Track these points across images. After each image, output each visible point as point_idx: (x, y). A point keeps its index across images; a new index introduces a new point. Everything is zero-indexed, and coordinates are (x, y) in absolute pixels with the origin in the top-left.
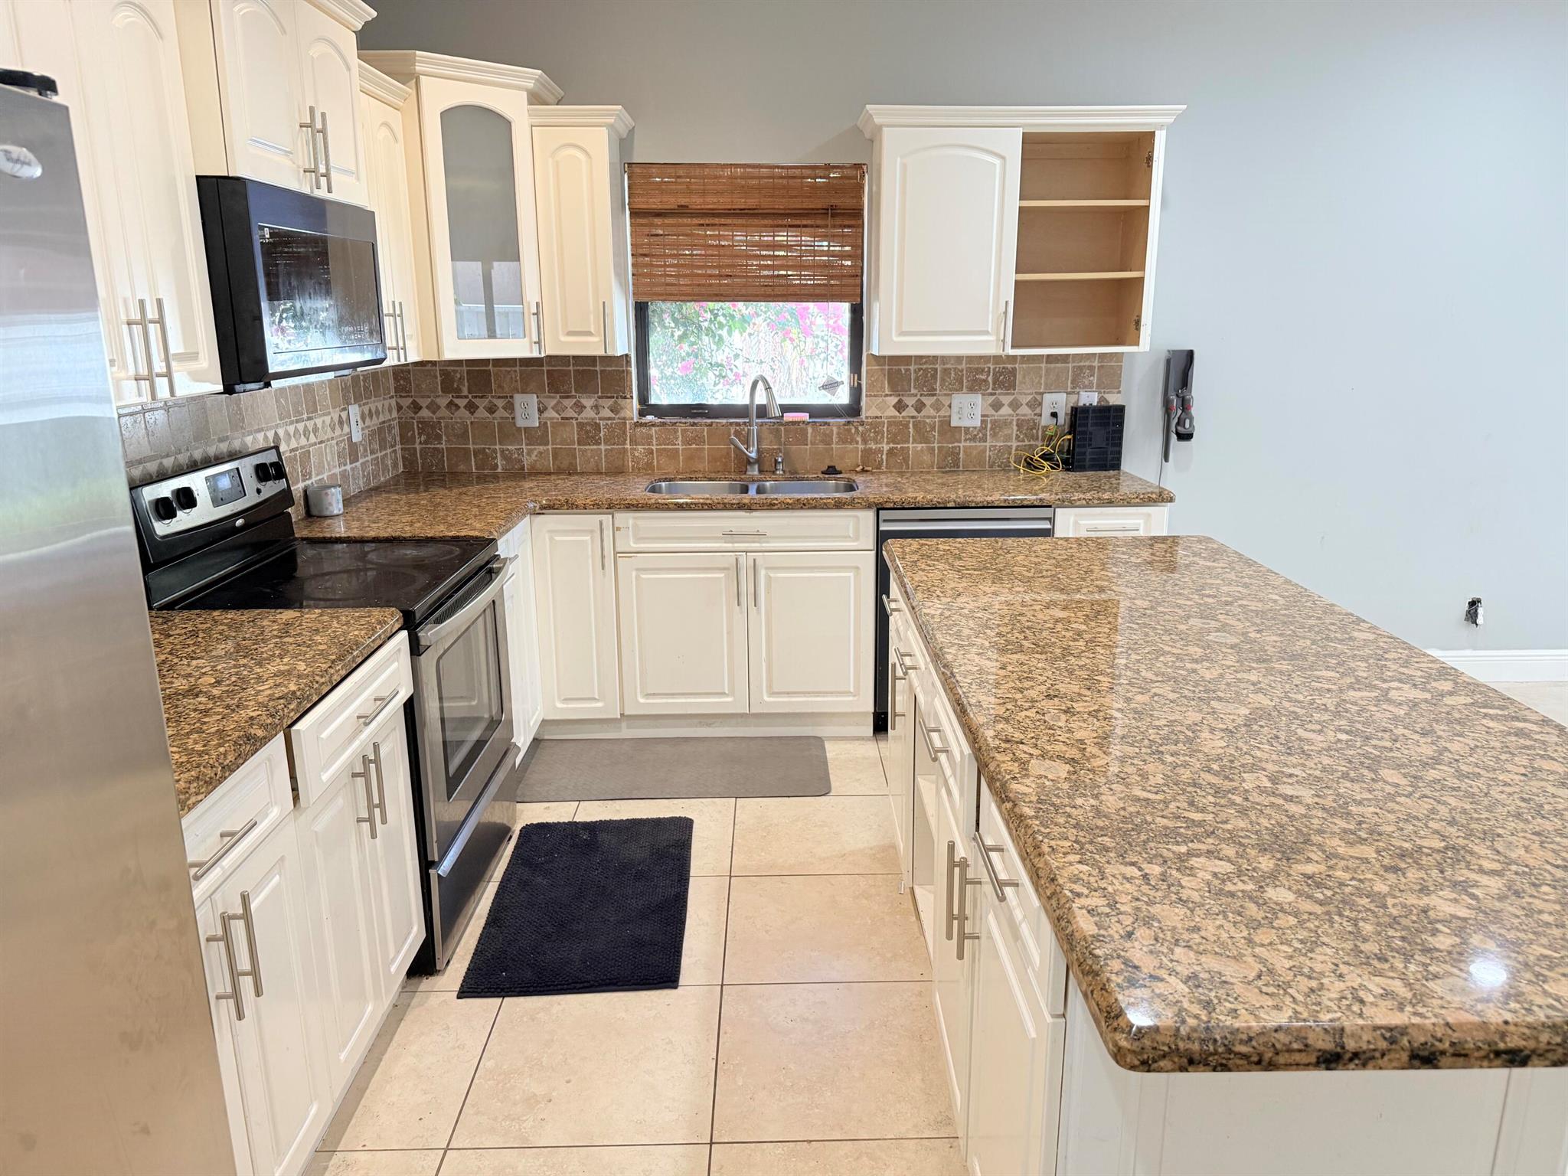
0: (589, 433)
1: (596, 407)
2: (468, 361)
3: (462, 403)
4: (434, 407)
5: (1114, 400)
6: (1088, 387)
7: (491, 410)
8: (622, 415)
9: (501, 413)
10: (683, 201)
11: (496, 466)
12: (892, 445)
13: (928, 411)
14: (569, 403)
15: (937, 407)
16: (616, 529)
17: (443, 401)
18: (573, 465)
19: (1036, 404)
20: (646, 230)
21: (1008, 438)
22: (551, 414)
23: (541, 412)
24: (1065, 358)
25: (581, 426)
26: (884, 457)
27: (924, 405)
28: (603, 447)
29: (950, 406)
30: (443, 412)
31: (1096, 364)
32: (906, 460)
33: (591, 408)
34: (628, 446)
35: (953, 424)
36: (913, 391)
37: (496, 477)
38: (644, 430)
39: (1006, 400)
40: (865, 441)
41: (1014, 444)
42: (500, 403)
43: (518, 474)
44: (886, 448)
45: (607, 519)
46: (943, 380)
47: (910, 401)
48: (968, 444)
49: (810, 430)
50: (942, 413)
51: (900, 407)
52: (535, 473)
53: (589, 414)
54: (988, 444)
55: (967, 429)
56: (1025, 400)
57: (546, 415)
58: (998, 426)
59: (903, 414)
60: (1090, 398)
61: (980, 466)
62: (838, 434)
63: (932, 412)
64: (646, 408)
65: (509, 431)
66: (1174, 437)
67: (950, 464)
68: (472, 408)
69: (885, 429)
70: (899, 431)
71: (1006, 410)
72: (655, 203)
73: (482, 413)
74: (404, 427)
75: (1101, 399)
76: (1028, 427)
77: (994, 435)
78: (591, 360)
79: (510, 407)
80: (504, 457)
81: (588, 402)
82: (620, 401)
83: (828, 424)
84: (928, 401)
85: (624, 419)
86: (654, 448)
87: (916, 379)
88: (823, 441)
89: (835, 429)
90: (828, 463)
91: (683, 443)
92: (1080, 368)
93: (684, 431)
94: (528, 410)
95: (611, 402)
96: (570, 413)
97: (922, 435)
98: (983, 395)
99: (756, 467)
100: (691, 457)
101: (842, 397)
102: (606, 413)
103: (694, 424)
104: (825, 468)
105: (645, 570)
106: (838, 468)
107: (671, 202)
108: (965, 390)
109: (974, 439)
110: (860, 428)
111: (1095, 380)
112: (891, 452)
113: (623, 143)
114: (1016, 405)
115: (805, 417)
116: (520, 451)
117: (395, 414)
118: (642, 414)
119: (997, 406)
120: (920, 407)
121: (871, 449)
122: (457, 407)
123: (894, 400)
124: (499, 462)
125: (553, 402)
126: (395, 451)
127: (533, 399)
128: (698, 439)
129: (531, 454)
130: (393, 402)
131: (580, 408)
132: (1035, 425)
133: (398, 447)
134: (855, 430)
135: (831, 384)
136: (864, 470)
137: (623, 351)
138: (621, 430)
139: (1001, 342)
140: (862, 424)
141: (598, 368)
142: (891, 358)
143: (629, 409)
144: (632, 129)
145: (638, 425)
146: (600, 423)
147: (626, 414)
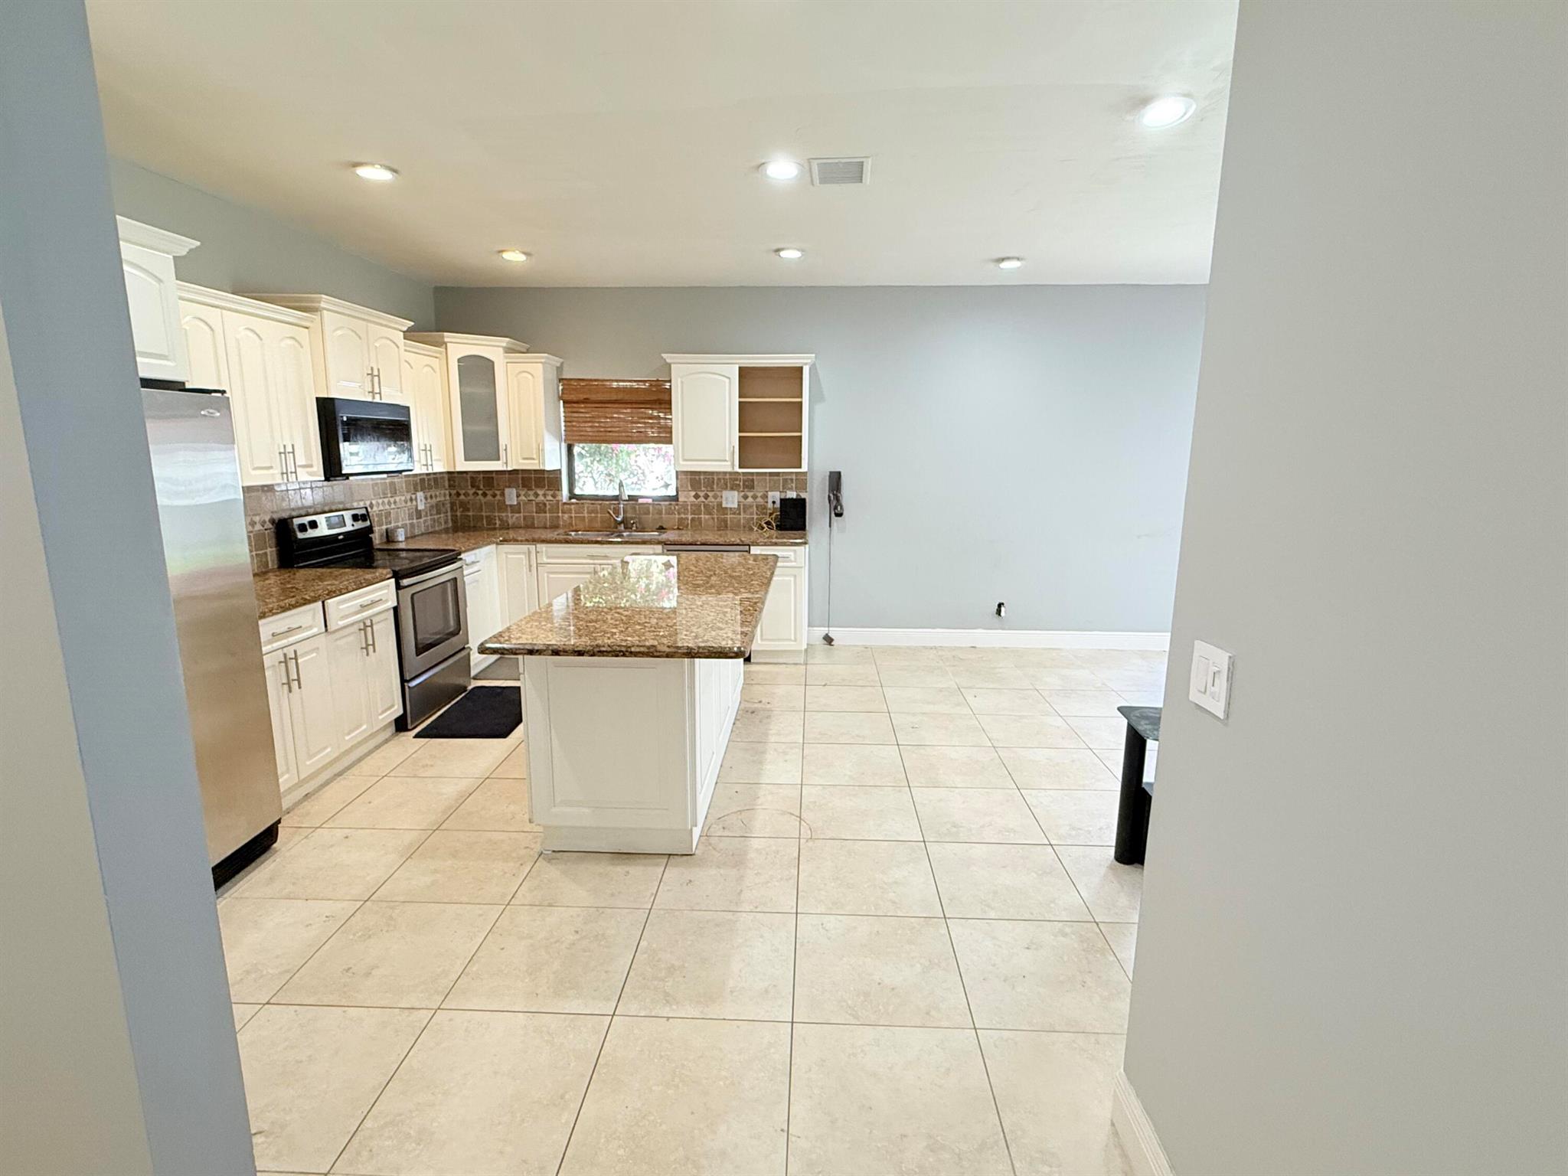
0: (541, 508)
1: (545, 495)
2: (483, 472)
3: (480, 492)
4: (466, 495)
5: (803, 495)
6: (791, 489)
7: (494, 496)
8: (557, 499)
9: (498, 497)
10: (585, 397)
11: (496, 524)
12: (693, 516)
13: (711, 499)
14: (531, 493)
15: (715, 497)
16: (537, 552)
17: (471, 492)
18: (533, 524)
19: (765, 497)
20: (570, 410)
21: (752, 514)
22: (523, 498)
23: (517, 497)
24: (778, 474)
25: (537, 504)
26: (689, 522)
27: (708, 496)
28: (548, 515)
29: (722, 497)
30: (471, 497)
31: (794, 477)
32: (700, 523)
33: (542, 495)
34: (560, 514)
35: (724, 506)
36: (703, 489)
37: (495, 529)
38: (568, 506)
39: (750, 494)
40: (679, 514)
41: (755, 517)
42: (498, 493)
43: (505, 527)
44: (690, 517)
45: (532, 547)
46: (718, 484)
47: (702, 494)
48: (732, 516)
49: (651, 508)
50: (718, 500)
51: (697, 496)
52: (516, 527)
53: (541, 498)
54: (742, 516)
55: (731, 508)
56: (759, 495)
57: (520, 498)
58: (746, 508)
59: (698, 500)
60: (792, 495)
61: (736, 527)
62: (666, 510)
63: (713, 500)
64: (572, 496)
65: (503, 506)
66: (833, 515)
67: (723, 526)
68: (485, 495)
69: (689, 508)
70: (696, 509)
71: (750, 500)
72: (573, 397)
73: (489, 497)
74: (452, 504)
75: (798, 495)
76: (762, 508)
77: (744, 512)
79: (503, 494)
80: (499, 519)
81: (540, 492)
82: (557, 492)
83: (659, 504)
84: (710, 494)
85: (558, 501)
86: (573, 515)
87: (704, 483)
88: (657, 513)
89: (664, 508)
90: (660, 524)
91: (588, 513)
92: (786, 479)
93: (588, 508)
94: (511, 496)
95: (552, 492)
96: (532, 498)
97: (708, 510)
98: (738, 491)
99: (622, 525)
100: (591, 520)
101: (672, 492)
103: (592, 504)
104: (658, 527)
105: (552, 572)
106: (664, 527)
107: (582, 397)
108: (729, 489)
109: (734, 514)
110: (677, 507)
111: (794, 485)
112: (693, 519)
113: (560, 369)
114: (755, 497)
115: (650, 501)
116: (507, 516)
117: (448, 498)
118: (570, 498)
119: (745, 497)
120: (706, 497)
121: (682, 518)
122: (478, 494)
123: (693, 493)
124: (498, 522)
125: (523, 493)
126: (447, 516)
127: (514, 491)
128: (594, 511)
129: (512, 519)
130: (447, 492)
131: (537, 495)
132: (765, 508)
133: (449, 514)
134: (675, 508)
135: (667, 486)
136: (678, 529)
137: (559, 468)
138: (556, 506)
139: (733, 465)
140: (677, 505)
141: (546, 476)
142: (691, 472)
143: (562, 496)
144: (562, 364)
145: (565, 504)
146: (547, 503)
147: (559, 498)
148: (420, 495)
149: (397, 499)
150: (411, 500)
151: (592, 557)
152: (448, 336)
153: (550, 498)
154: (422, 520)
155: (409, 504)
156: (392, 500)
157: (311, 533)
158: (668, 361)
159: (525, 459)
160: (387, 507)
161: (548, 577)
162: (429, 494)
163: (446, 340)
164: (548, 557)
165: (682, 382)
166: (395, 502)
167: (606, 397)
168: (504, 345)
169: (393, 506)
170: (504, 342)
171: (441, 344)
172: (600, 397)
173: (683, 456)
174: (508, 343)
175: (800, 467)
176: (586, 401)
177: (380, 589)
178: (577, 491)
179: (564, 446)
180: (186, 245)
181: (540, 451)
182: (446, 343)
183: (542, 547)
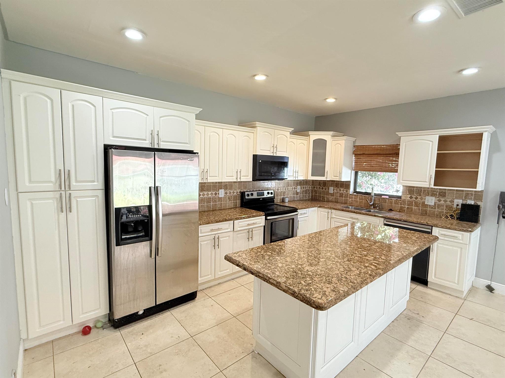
0: (341, 195)
3: (321, 187)
4: (317, 188)
5: (479, 203)
6: (471, 199)
9: (327, 190)
10: (364, 152)
11: (325, 199)
12: (408, 206)
13: (419, 199)
14: (338, 189)
15: (421, 199)
16: (331, 213)
17: (318, 187)
18: (338, 201)
19: (452, 201)
20: (357, 158)
21: (443, 209)
22: (335, 191)
23: (333, 190)
24: (462, 191)
25: (340, 194)
26: (406, 209)
27: (418, 198)
28: (343, 198)
29: (425, 199)
30: (318, 189)
31: (473, 193)
32: (412, 210)
33: (343, 191)
34: (348, 199)
35: (426, 203)
36: (415, 194)
37: (324, 201)
38: (351, 196)
39: (443, 199)
40: (401, 205)
41: (445, 211)
42: (327, 188)
43: (328, 201)
44: (406, 207)
45: (330, 211)
46: (423, 193)
47: (414, 197)
48: (430, 209)
49: (387, 200)
50: (423, 200)
51: (411, 197)
52: (332, 202)
53: (342, 192)
54: (436, 210)
55: (430, 205)
56: (449, 200)
57: (334, 191)
58: (439, 206)
59: (412, 199)
60: (471, 202)
61: (432, 215)
62: (394, 202)
63: (420, 200)
64: (355, 191)
65: (328, 193)
66: (501, 217)
67: (424, 213)
68: (322, 188)
69: (406, 202)
70: (410, 203)
71: (442, 202)
72: (359, 153)
73: (324, 190)
74: (312, 191)
75: (475, 203)
76: (450, 208)
77: (438, 208)
78: (339, 181)
79: (328, 189)
80: (326, 198)
81: (342, 189)
82: (348, 190)
83: (392, 199)
84: (419, 197)
86: (353, 200)
87: (416, 191)
88: (390, 203)
89: (393, 201)
90: (391, 208)
91: (359, 199)
92: (468, 194)
93: (359, 197)
94: (331, 190)
95: (346, 190)
96: (338, 191)
97: (417, 205)
98: (435, 197)
99: (373, 206)
100: (360, 202)
101: (400, 194)
103: (361, 196)
104: (389, 209)
105: (336, 222)
106: (392, 210)
107: (362, 152)
108: (430, 196)
109: (432, 208)
110: (400, 201)
111: (473, 198)
112: (407, 208)
113: (354, 142)
114: (445, 201)
115: (388, 197)
116: (329, 197)
117: (311, 188)
118: (354, 193)
119: (440, 201)
120: (416, 198)
121: (402, 207)
122: (320, 188)
123: (410, 196)
124: (326, 199)
125: (336, 189)
126: (309, 195)
127: (332, 188)
128: (362, 199)
129: (331, 198)
130: (311, 186)
131: (340, 190)
132: (452, 207)
133: (310, 194)
134: (399, 202)
135: (398, 191)
136: (400, 211)
137: (350, 180)
138: (347, 195)
139: (430, 184)
140: (400, 200)
141: (344, 183)
142: (409, 186)
143: (350, 192)
144: (356, 140)
145: (351, 195)
146: (344, 193)
147: (348, 192)
148: (299, 187)
149: (289, 188)
150: (295, 188)
151: (352, 218)
152: (310, 133)
153: (345, 192)
154: (298, 196)
155: (294, 189)
156: (287, 188)
157: (250, 197)
158: (399, 135)
159: (334, 176)
160: (284, 190)
161: (334, 223)
162: (302, 187)
163: (310, 134)
164: (335, 215)
165: (406, 145)
166: (288, 189)
167: (372, 152)
168: (331, 134)
169: (287, 190)
170: (331, 133)
171: (308, 135)
172: (370, 152)
173: (402, 179)
174: (333, 133)
175: (476, 188)
176: (363, 154)
177: (259, 219)
178: (358, 190)
179: (353, 172)
180: (198, 110)
181: (340, 173)
182: (309, 135)
183: (334, 211)
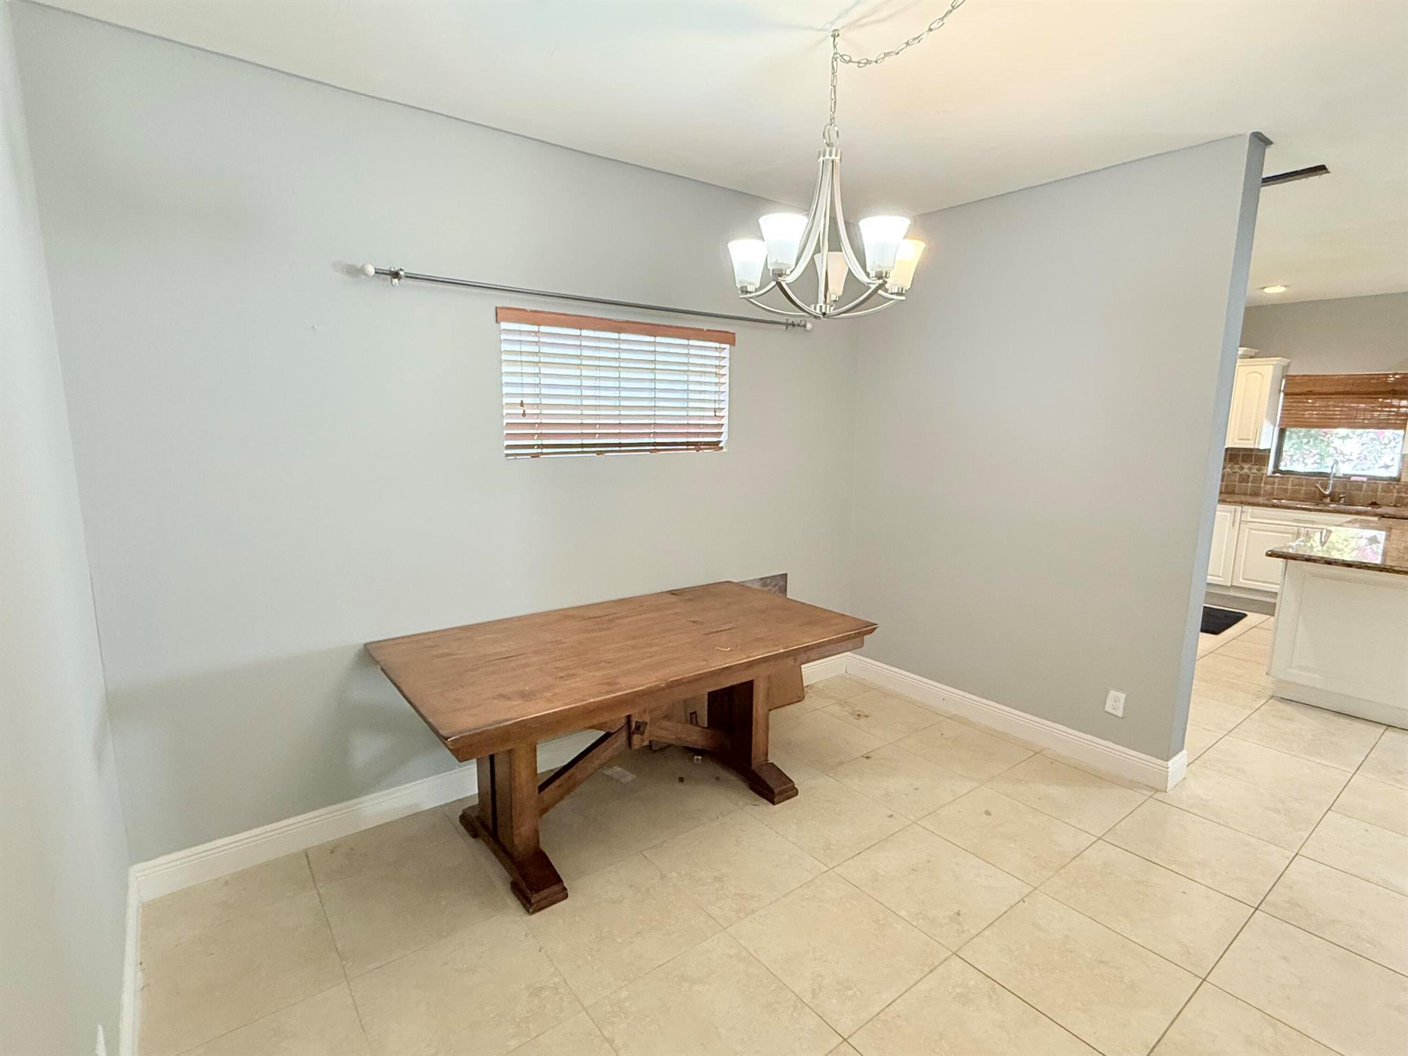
0: (1244, 478)
1: (1250, 469)
8: (1262, 472)
10: (1309, 390)
14: (1237, 466)
16: (1242, 512)
18: (1234, 490)
20: (1289, 400)
22: (1228, 470)
25: (1241, 475)
28: (1250, 484)
34: (1262, 485)
38: (1272, 479)
40: (1399, 493)
45: (1239, 508)
49: (1365, 485)
53: (1246, 471)
62: (1383, 489)
64: (1276, 469)
72: (1294, 390)
78: (1251, 450)
81: (1246, 466)
82: (1262, 467)
83: (1376, 483)
85: (1263, 474)
86: (1276, 486)
88: (1372, 491)
89: (1380, 486)
90: (1374, 501)
91: (1292, 485)
93: (1293, 481)
95: (1257, 467)
96: (1236, 470)
99: (1329, 498)
100: (1294, 492)
101: (1393, 473)
102: (1255, 471)
103: (1298, 478)
104: (1370, 503)
105: (1253, 529)
106: (1378, 502)
107: (1305, 390)
110: (1397, 487)
113: (1286, 368)
115: (1365, 479)
118: (1274, 473)
121: (1401, 497)
125: (1230, 466)
128: (1299, 484)
131: (1242, 468)
134: (1394, 487)
135: (1387, 467)
136: (1395, 506)
137: (1268, 447)
138: (1258, 479)
141: (1254, 453)
143: (1267, 470)
144: (1289, 364)
145: (1270, 477)
146: (1251, 475)
147: (1265, 472)
151: (1298, 521)
159: (1240, 439)
161: (1249, 532)
164: (1251, 517)
167: (1332, 389)
172: (1325, 389)
174: (1245, 351)
176: (1310, 393)
178: (1282, 468)
179: (1277, 430)
183: (1246, 508)
